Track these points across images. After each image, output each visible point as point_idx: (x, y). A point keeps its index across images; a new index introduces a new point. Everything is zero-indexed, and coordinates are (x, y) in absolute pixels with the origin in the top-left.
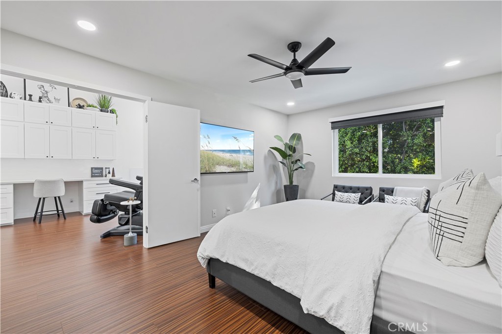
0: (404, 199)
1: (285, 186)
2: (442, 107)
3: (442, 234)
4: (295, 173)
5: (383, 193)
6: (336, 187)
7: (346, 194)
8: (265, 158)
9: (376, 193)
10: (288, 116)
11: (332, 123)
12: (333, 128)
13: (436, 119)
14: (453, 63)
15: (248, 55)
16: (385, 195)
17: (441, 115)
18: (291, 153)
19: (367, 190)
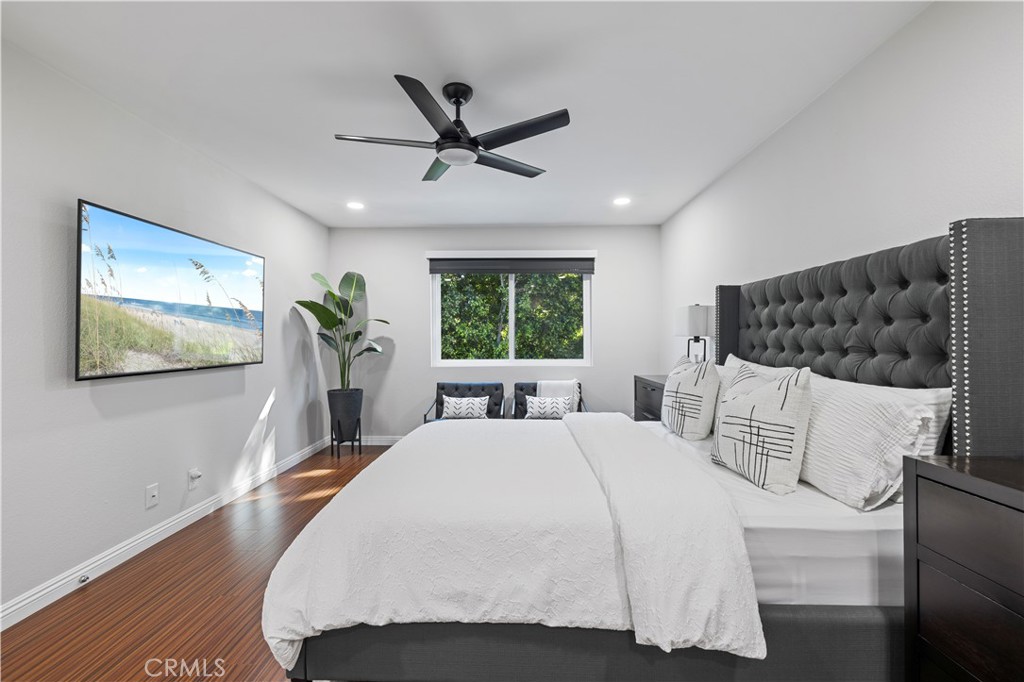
0: (554, 400)
1: (331, 394)
2: (592, 260)
3: (765, 452)
4: (356, 363)
5: (522, 393)
6: (443, 389)
7: (465, 400)
8: (285, 326)
9: (509, 392)
10: (330, 230)
11: (431, 260)
12: (433, 271)
13: (585, 276)
14: (622, 201)
15: (396, 77)
16: (527, 397)
17: (591, 271)
18: (343, 316)
19: (497, 390)
